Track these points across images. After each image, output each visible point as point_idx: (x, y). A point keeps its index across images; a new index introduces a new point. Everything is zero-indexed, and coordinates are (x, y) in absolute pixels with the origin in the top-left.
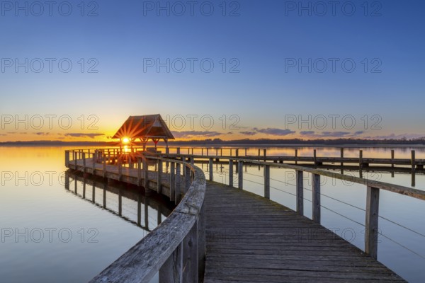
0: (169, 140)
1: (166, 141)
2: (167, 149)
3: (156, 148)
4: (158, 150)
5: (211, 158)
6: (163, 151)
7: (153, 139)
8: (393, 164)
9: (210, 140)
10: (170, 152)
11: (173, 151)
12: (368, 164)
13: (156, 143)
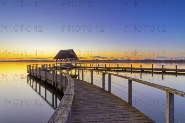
0: (77, 60)
1: (76, 61)
2: (76, 64)
3: (71, 63)
4: (72, 64)
5: (95, 68)
6: (74, 65)
7: (70, 59)
8: (176, 71)
9: (95, 60)
10: (77, 65)
11: (78, 65)
12: (165, 71)
13: (71, 61)
